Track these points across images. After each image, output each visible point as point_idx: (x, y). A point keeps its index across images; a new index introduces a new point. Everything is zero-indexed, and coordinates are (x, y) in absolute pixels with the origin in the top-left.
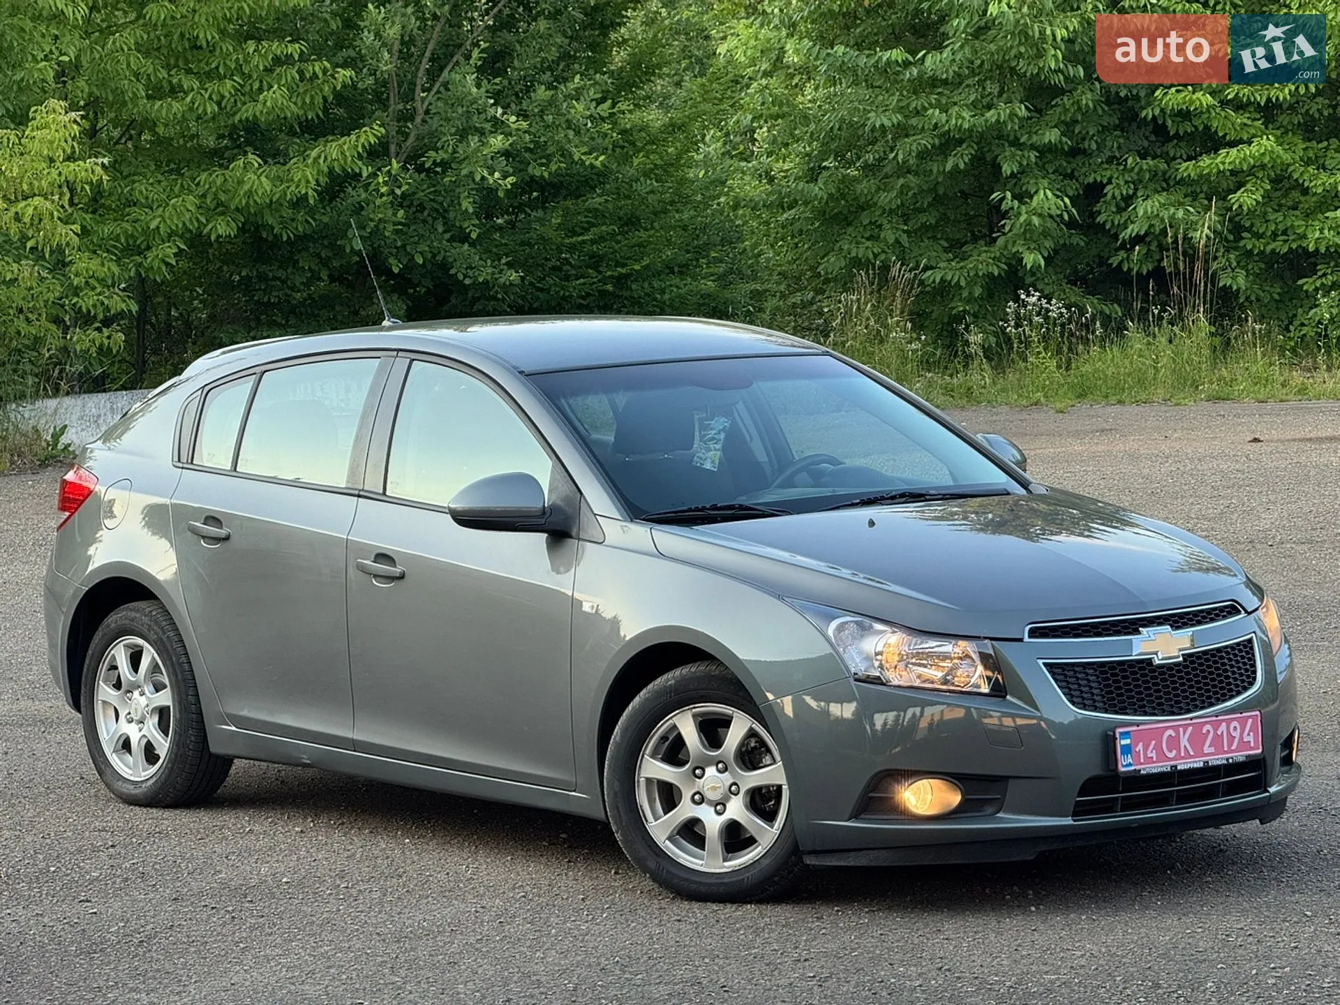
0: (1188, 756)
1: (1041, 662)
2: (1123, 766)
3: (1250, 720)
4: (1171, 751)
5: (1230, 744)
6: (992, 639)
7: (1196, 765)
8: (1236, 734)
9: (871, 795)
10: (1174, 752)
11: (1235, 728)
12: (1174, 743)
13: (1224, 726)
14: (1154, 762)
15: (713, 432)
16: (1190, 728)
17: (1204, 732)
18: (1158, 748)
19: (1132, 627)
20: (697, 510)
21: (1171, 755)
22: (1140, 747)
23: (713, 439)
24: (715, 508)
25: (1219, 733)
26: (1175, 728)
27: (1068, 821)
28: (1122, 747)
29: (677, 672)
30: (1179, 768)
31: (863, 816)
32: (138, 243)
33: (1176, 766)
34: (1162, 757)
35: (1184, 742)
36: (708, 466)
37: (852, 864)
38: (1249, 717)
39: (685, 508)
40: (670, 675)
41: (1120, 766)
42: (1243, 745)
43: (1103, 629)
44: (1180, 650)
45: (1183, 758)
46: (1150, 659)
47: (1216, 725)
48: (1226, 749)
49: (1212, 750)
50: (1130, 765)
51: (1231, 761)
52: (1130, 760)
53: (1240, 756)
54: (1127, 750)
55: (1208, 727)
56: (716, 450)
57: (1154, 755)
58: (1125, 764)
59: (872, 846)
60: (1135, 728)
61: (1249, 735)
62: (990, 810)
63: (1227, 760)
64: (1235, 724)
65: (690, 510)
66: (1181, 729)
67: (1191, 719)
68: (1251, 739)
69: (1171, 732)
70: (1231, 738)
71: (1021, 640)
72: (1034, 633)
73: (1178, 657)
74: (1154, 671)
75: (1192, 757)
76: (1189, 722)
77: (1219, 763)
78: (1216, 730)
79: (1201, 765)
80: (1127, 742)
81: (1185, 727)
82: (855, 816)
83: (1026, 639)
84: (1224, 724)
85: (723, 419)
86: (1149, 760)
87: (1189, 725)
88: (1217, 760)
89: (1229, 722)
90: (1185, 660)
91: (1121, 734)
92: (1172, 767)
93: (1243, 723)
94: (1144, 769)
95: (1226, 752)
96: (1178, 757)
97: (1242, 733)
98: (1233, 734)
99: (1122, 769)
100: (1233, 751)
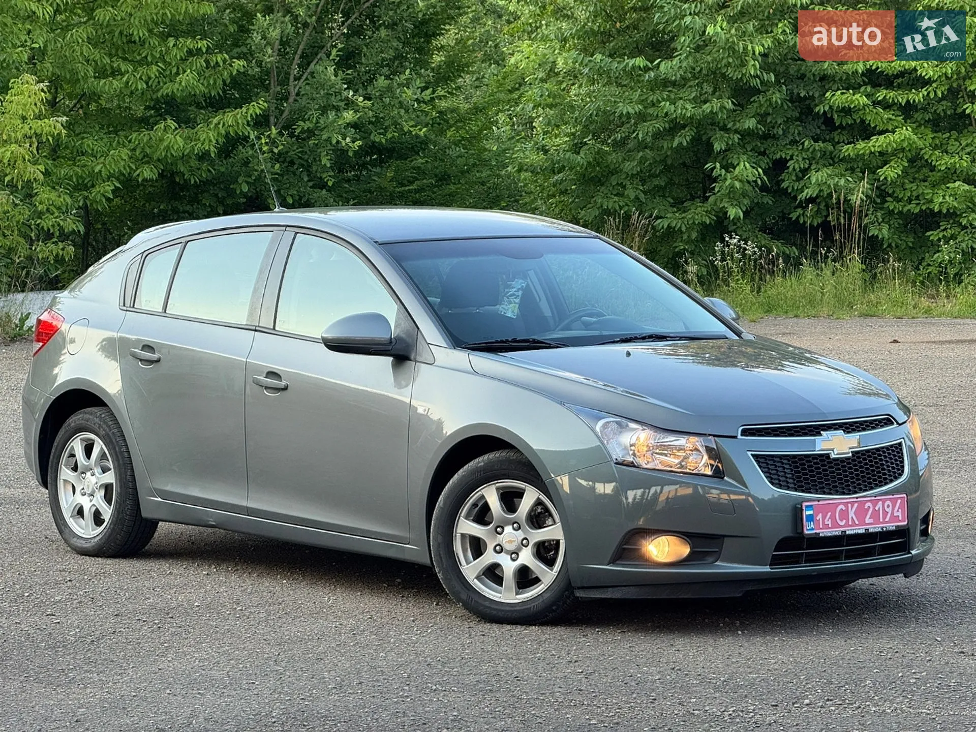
0: (854, 524)
1: (749, 453)
2: (807, 530)
3: (899, 501)
4: (841, 520)
5: (884, 518)
6: (714, 436)
7: (859, 532)
8: (889, 510)
9: (625, 546)
10: (844, 521)
11: (888, 506)
12: (844, 514)
13: (880, 504)
14: (830, 528)
15: (514, 290)
16: (856, 505)
17: (866, 507)
18: (833, 518)
19: (815, 430)
20: (502, 342)
21: (842, 523)
22: (820, 517)
23: (513, 295)
24: (515, 341)
25: (877, 508)
26: (846, 504)
27: (767, 569)
28: (807, 516)
29: (486, 457)
30: (848, 533)
31: (618, 562)
32: (86, 182)
33: (845, 532)
34: (835, 525)
35: (852, 514)
36: (509, 315)
37: (609, 596)
38: (898, 498)
39: (494, 340)
40: (481, 459)
41: (805, 529)
42: (894, 518)
43: (795, 431)
44: (850, 448)
45: (850, 526)
46: (828, 454)
47: (875, 503)
48: (881, 520)
49: (871, 521)
50: (812, 529)
51: (885, 529)
52: (812, 526)
53: (891, 526)
54: (811, 518)
55: (869, 504)
56: (515, 303)
57: (829, 523)
58: (809, 529)
59: (624, 584)
60: (817, 503)
61: (898, 511)
62: (710, 560)
63: (882, 528)
64: (888, 502)
65: (497, 342)
66: (850, 505)
67: (857, 498)
68: (899, 514)
69: (841, 507)
70: (885, 513)
71: (735, 437)
72: (745, 432)
73: (849, 453)
74: (831, 463)
75: (857, 525)
76: (855, 500)
77: (876, 530)
78: (874, 506)
79: (864, 531)
80: (811, 512)
81: (853, 503)
82: (613, 562)
83: (739, 437)
84: (881, 502)
85: (521, 281)
86: (827, 526)
87: (856, 502)
88: (875, 528)
89: (884, 501)
90: (853, 455)
91: (807, 507)
92: (842, 532)
93: (894, 502)
94: (822, 533)
95: (882, 523)
96: (847, 525)
97: (893, 509)
98: (887, 510)
99: (806, 532)
100: (887, 522)
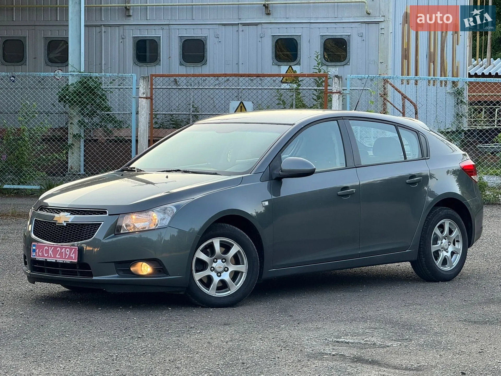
1: (35, 219)
2: (33, 256)
3: (74, 250)
5: (65, 256)
7: (53, 261)
8: (68, 253)
11: (68, 251)
12: (47, 251)
13: (64, 250)
14: (41, 257)
16: (53, 248)
17: (57, 250)
18: (42, 252)
21: (46, 255)
22: (37, 251)
26: (48, 247)
28: (33, 249)
33: (47, 260)
34: (43, 256)
35: (50, 252)
38: (74, 248)
42: (70, 257)
44: (65, 222)
45: (50, 257)
46: (56, 223)
47: (62, 248)
48: (64, 257)
49: (59, 257)
50: (34, 256)
51: (64, 262)
52: (35, 254)
53: (68, 261)
54: (34, 251)
55: (59, 249)
57: (40, 254)
60: (37, 244)
61: (72, 254)
63: (63, 261)
64: (68, 249)
66: (50, 247)
68: (73, 256)
69: (46, 248)
70: (66, 255)
73: (64, 224)
75: (53, 258)
76: (53, 245)
77: (60, 262)
78: (61, 250)
79: (55, 261)
80: (34, 248)
83: (38, 211)
84: (64, 249)
86: (39, 256)
87: (53, 246)
88: (60, 260)
89: (66, 248)
91: (33, 245)
92: (45, 259)
93: (71, 249)
94: (37, 258)
95: (64, 259)
96: (48, 257)
97: (70, 254)
98: (67, 253)
99: (32, 257)
100: (67, 259)
